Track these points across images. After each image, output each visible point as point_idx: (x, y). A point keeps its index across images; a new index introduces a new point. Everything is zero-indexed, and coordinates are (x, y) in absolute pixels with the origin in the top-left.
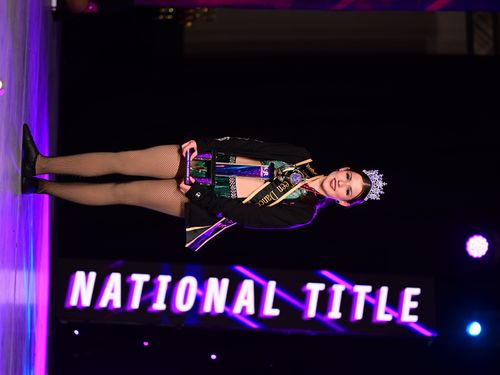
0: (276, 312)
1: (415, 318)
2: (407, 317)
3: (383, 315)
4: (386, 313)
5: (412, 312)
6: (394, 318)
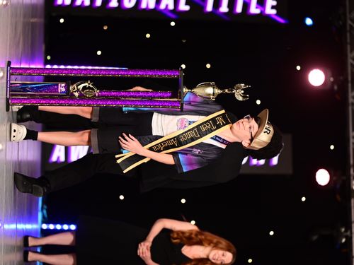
0: (187, 8)
1: (274, 12)
2: (270, 11)
3: (254, 10)
4: (257, 8)
5: (273, 7)
6: (261, 12)
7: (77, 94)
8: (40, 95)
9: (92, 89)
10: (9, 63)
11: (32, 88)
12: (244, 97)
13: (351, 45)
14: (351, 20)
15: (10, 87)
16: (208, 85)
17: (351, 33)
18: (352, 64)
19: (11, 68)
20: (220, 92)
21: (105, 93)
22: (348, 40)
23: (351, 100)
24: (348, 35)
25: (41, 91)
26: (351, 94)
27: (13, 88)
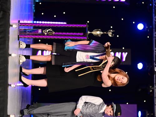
6: (119, 0)
7: (46, 34)
8: (31, 34)
9: (52, 32)
10: (19, 21)
11: (28, 31)
12: (112, 35)
13: (154, 13)
14: (155, 4)
15: (20, 31)
16: (98, 30)
17: (155, 9)
18: (155, 21)
19: (20, 23)
20: (102, 33)
21: (57, 33)
22: (154, 12)
23: (154, 36)
24: (154, 9)
25: (32, 33)
26: (155, 33)
27: (21, 31)
